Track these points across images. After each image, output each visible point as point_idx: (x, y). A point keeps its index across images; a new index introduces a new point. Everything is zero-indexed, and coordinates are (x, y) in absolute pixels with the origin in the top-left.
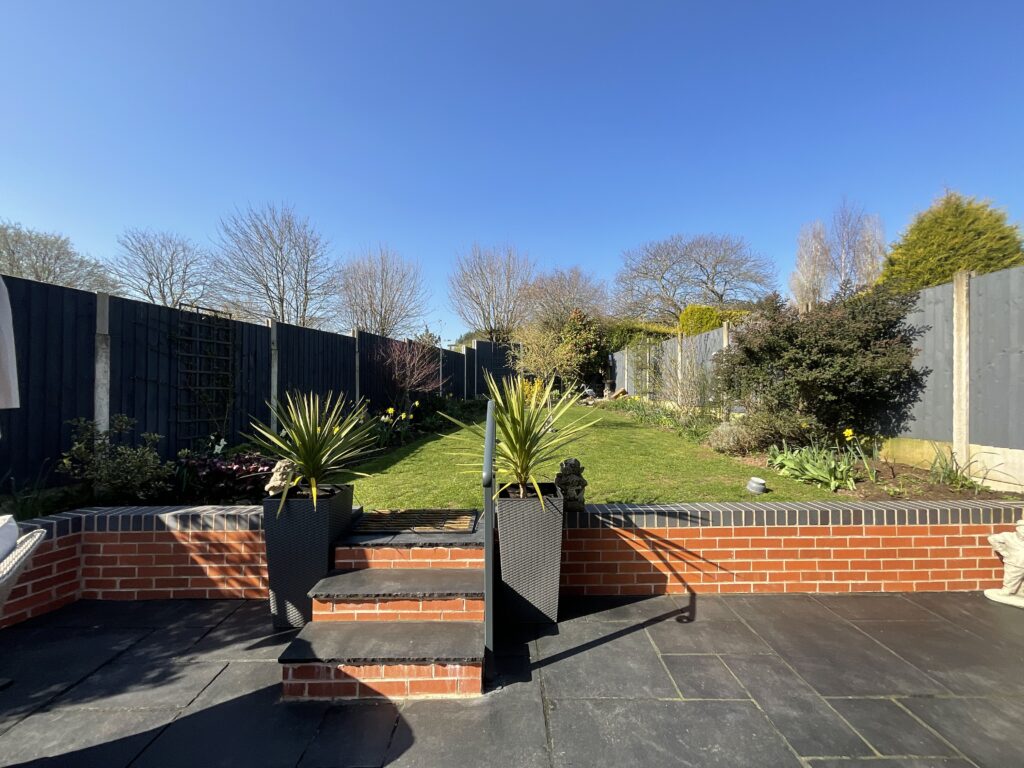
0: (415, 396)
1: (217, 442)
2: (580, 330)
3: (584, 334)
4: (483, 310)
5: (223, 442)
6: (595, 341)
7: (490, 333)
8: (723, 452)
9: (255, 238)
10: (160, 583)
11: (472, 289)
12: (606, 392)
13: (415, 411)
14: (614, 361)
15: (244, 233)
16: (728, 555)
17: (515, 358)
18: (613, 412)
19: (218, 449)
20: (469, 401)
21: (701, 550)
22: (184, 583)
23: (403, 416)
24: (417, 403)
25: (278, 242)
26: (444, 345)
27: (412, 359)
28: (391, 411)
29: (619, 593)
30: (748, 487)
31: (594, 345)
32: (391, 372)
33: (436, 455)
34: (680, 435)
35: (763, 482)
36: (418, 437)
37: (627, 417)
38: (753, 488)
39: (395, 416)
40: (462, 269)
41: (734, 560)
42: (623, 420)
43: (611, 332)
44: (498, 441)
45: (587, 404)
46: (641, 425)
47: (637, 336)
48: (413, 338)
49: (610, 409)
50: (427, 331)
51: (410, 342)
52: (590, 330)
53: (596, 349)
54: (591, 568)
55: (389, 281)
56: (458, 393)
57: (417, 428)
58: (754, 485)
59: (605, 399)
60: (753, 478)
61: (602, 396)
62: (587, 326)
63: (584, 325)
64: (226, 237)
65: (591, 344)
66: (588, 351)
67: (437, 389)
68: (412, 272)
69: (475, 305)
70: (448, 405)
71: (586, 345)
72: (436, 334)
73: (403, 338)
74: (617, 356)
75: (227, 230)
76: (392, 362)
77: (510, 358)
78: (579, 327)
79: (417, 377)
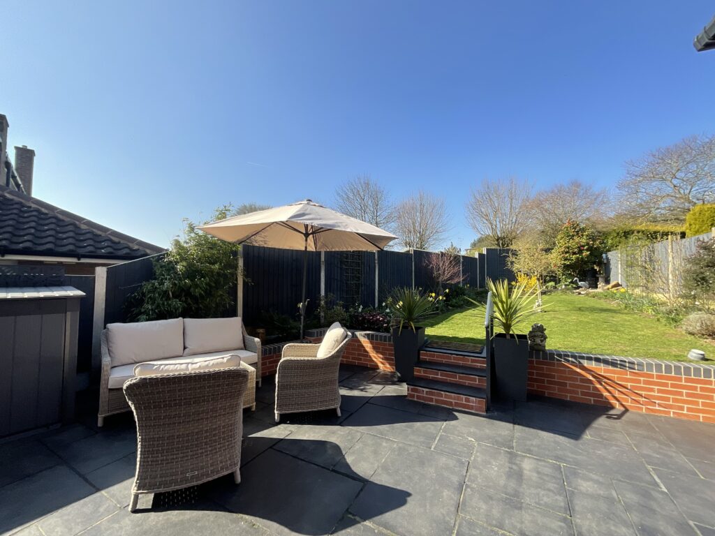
0: (445, 286)
1: (359, 306)
2: (573, 236)
3: (577, 239)
4: (491, 223)
5: (361, 307)
6: (588, 244)
7: (498, 240)
8: (693, 335)
9: (351, 196)
10: (353, 358)
11: (483, 210)
12: (601, 284)
13: (446, 295)
14: (607, 259)
15: (346, 194)
16: (652, 390)
17: (512, 263)
18: (602, 300)
19: (360, 310)
20: (481, 289)
21: (629, 384)
22: (361, 359)
23: (441, 298)
24: (447, 291)
25: (362, 195)
26: (463, 253)
27: (443, 264)
28: (433, 295)
29: (569, 399)
30: (689, 356)
31: (586, 247)
32: (432, 273)
33: (460, 321)
34: (658, 320)
35: (703, 353)
36: (448, 310)
37: (613, 305)
38: (692, 356)
39: (436, 298)
40: (475, 197)
41: (656, 394)
42: (609, 307)
43: (606, 235)
44: (495, 312)
45: (580, 294)
46: (626, 311)
47: (632, 238)
48: (443, 251)
49: (600, 298)
50: (452, 245)
51: (442, 252)
52: (582, 235)
53: (587, 250)
54: (549, 382)
55: (425, 211)
56: (473, 283)
57: (448, 305)
58: (694, 355)
59: (599, 290)
60: (693, 350)
61: (596, 287)
62: (579, 232)
63: (578, 231)
64: (338, 198)
65: (583, 246)
66: (580, 252)
67: (459, 282)
68: (440, 204)
69: (485, 221)
70: (466, 292)
71: (579, 247)
72: (458, 247)
73: (437, 251)
74: (610, 255)
75: (338, 194)
76: (433, 267)
77: (509, 263)
78: (571, 234)
79: (447, 275)
